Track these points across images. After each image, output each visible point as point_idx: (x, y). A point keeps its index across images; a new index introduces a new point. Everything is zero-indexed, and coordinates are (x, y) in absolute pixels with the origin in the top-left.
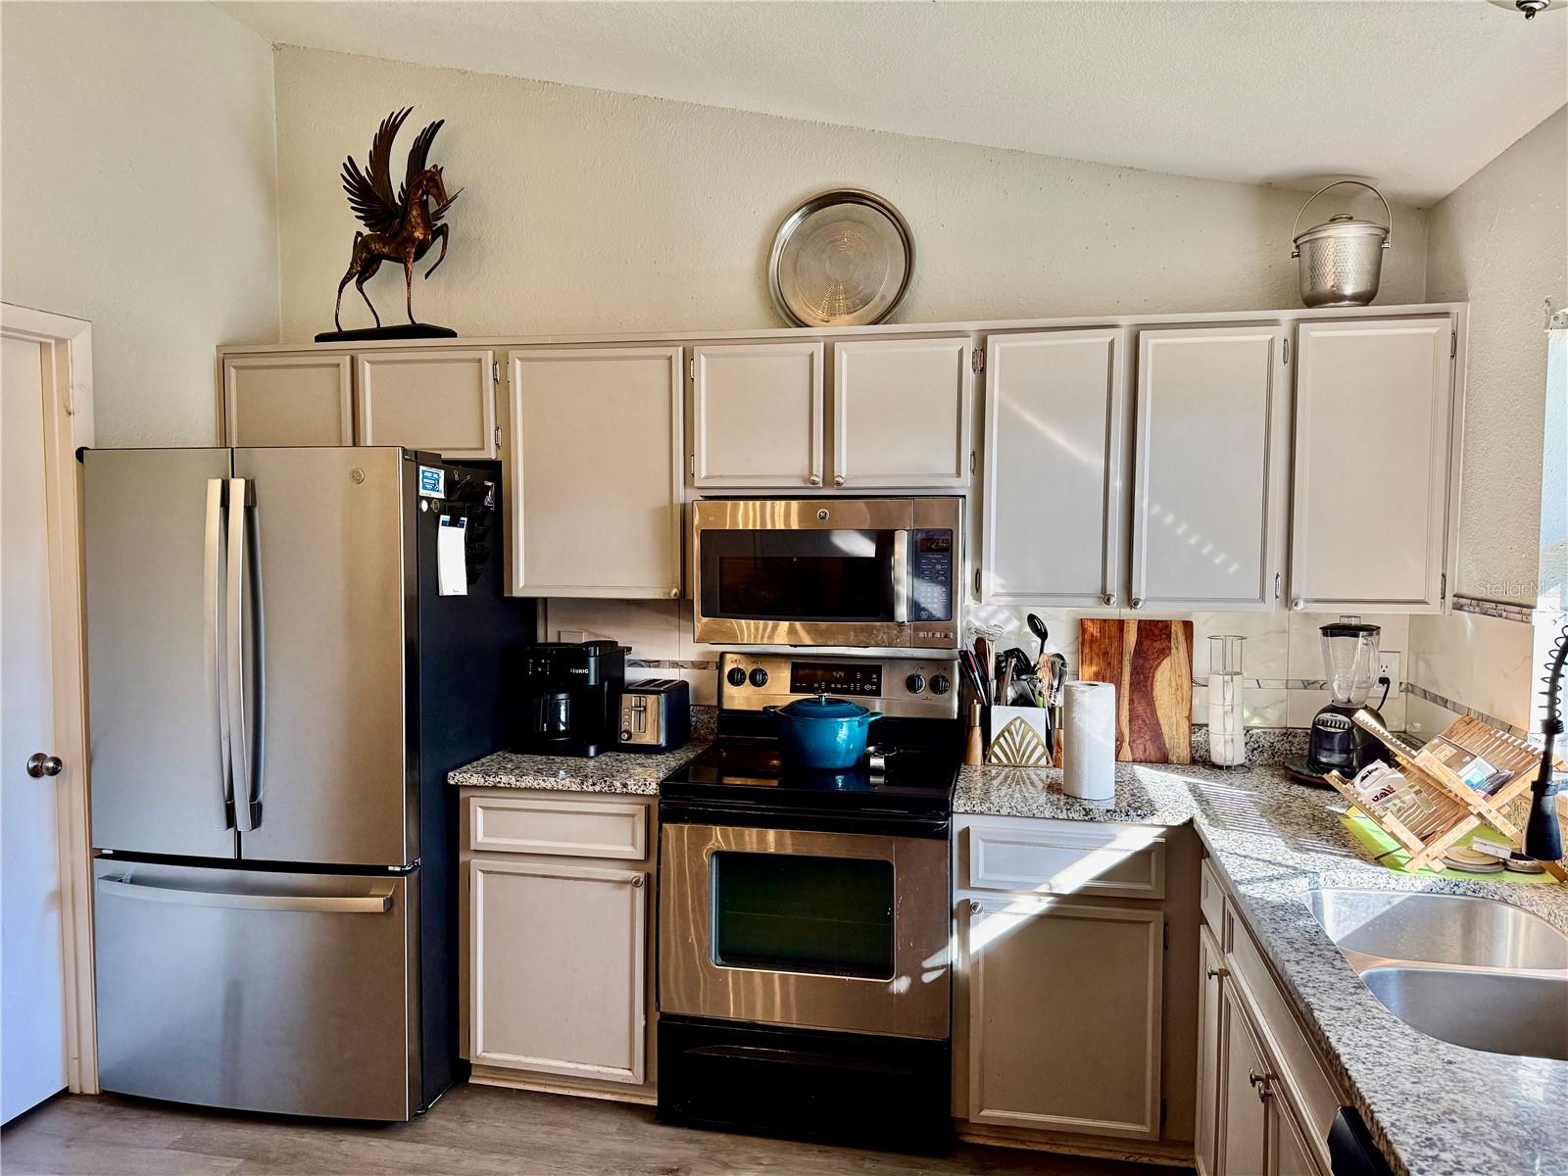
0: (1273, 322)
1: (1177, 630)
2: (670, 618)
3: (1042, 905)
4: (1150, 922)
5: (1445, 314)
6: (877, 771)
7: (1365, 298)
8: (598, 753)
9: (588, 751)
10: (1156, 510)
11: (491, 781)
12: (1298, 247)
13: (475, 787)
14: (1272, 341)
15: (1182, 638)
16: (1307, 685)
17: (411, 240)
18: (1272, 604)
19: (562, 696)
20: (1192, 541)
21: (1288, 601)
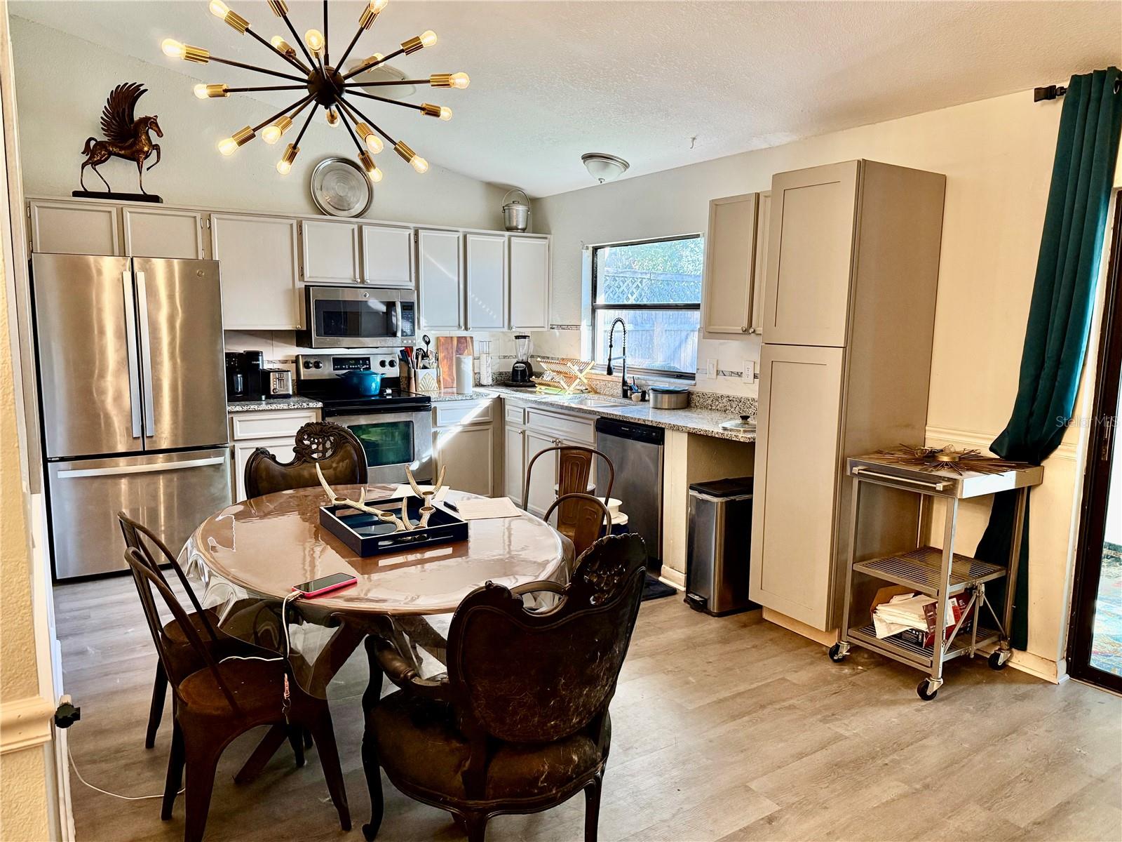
0: (503, 236)
1: (469, 339)
2: (269, 341)
3: (459, 429)
4: (488, 429)
5: (546, 238)
6: (389, 395)
7: (524, 230)
8: (266, 398)
9: (261, 398)
10: (473, 296)
11: (245, 408)
12: (504, 210)
13: (237, 412)
14: (504, 242)
15: (470, 343)
16: (505, 357)
17: (141, 151)
18: (506, 329)
19: (239, 376)
20: (483, 307)
21: (510, 327)
